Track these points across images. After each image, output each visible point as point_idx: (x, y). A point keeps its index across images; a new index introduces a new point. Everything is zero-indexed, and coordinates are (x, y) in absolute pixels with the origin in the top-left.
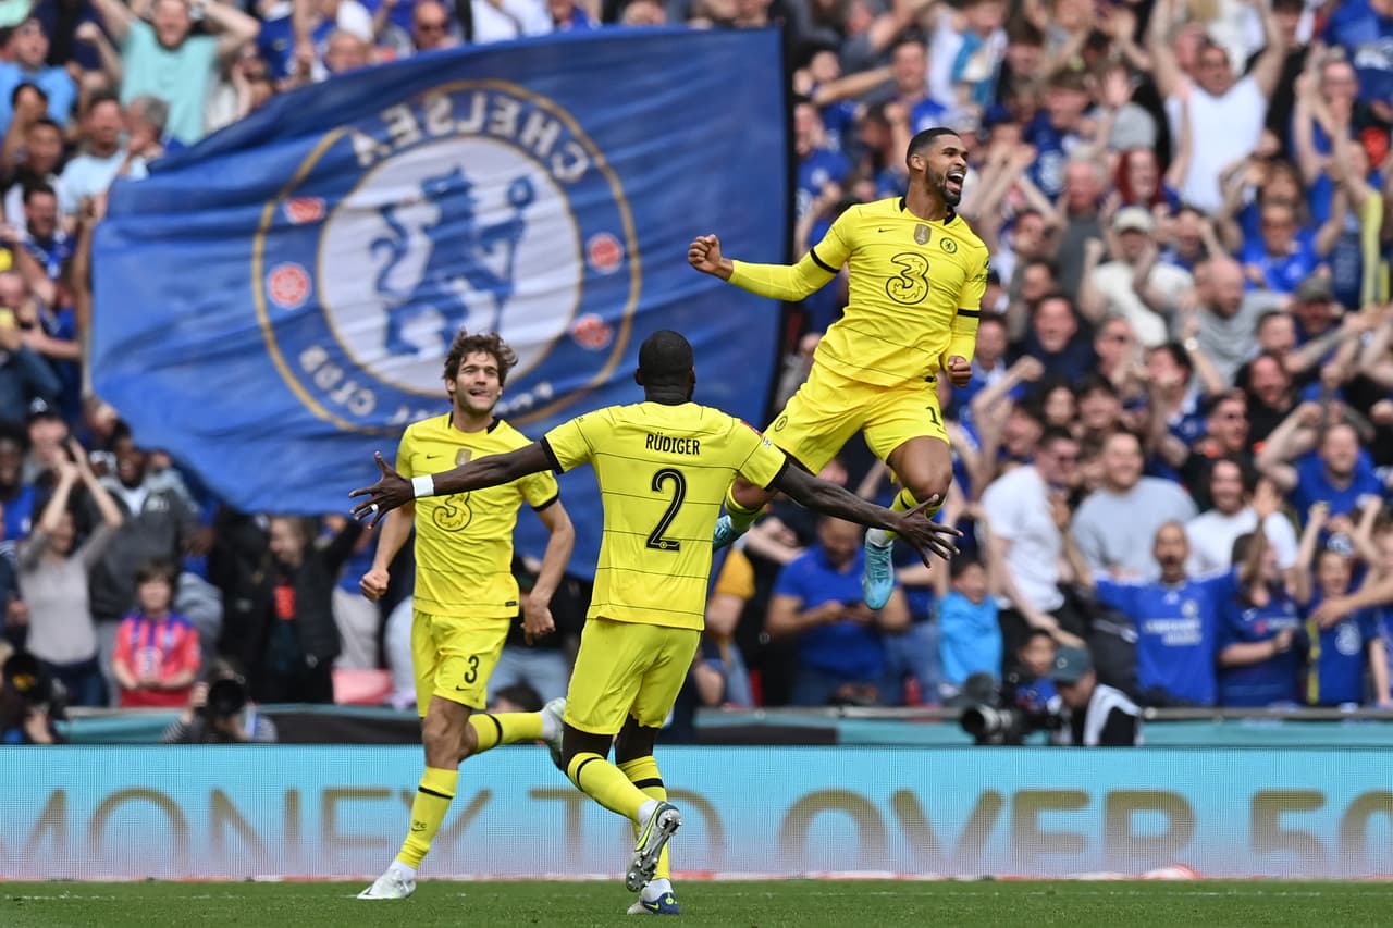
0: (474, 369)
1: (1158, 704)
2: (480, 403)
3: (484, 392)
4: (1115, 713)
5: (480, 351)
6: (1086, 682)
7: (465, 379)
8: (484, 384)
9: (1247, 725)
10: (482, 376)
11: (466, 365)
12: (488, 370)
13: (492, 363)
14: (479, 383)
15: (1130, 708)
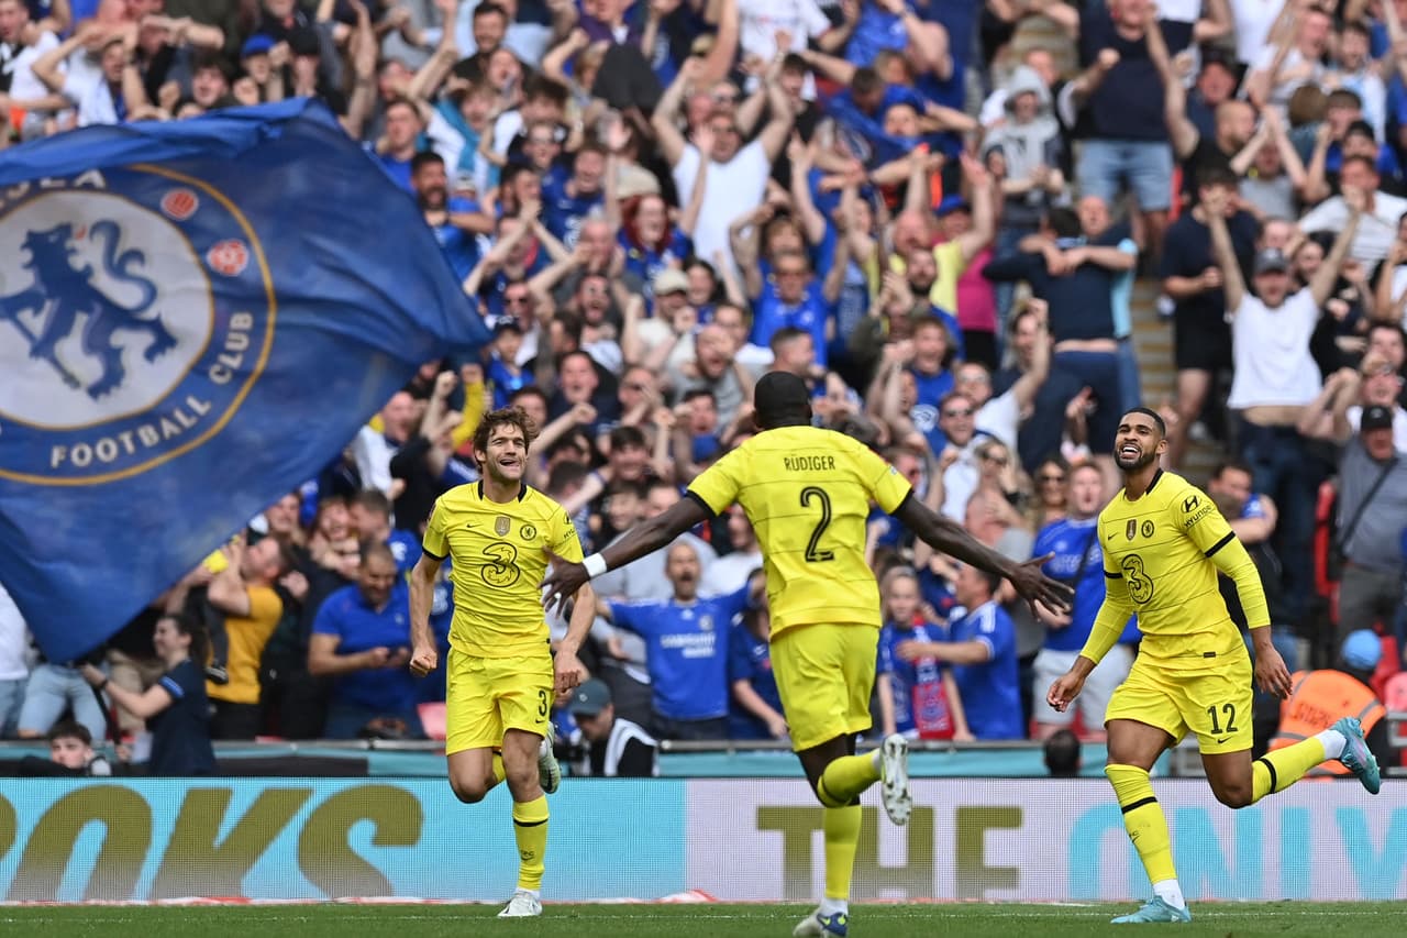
0: (503, 440)
1: (672, 737)
2: (512, 472)
3: (513, 462)
4: (633, 742)
5: (507, 424)
6: (606, 716)
7: (495, 450)
8: (514, 454)
9: (759, 755)
10: (511, 447)
11: (495, 437)
12: (516, 441)
13: (519, 434)
14: (509, 454)
15: (647, 740)
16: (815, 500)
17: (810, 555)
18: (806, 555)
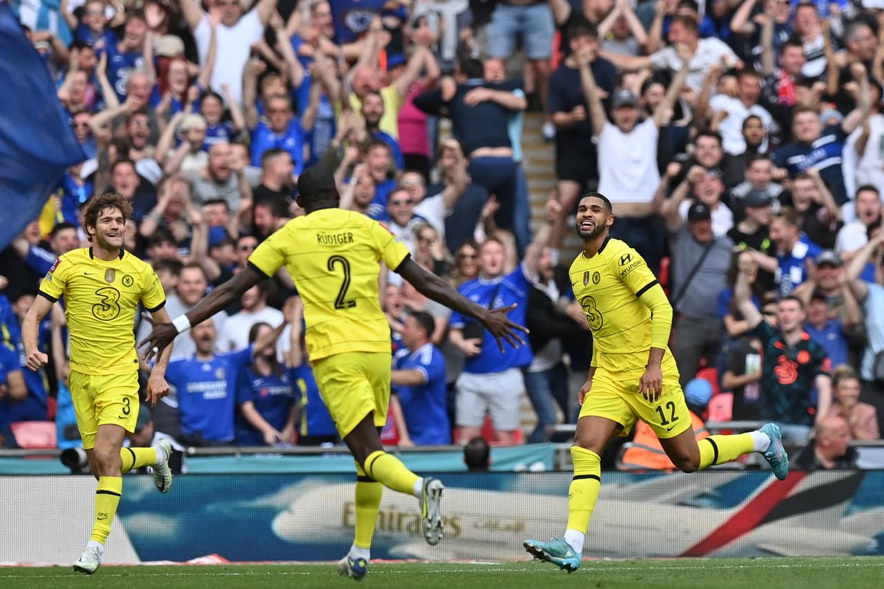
0: (109, 220)
2: (115, 241)
3: (116, 235)
5: (111, 207)
7: (103, 226)
8: (117, 229)
11: (103, 217)
12: (118, 220)
13: (119, 215)
14: (113, 229)
16: (338, 266)
17: (340, 303)
18: (336, 304)
